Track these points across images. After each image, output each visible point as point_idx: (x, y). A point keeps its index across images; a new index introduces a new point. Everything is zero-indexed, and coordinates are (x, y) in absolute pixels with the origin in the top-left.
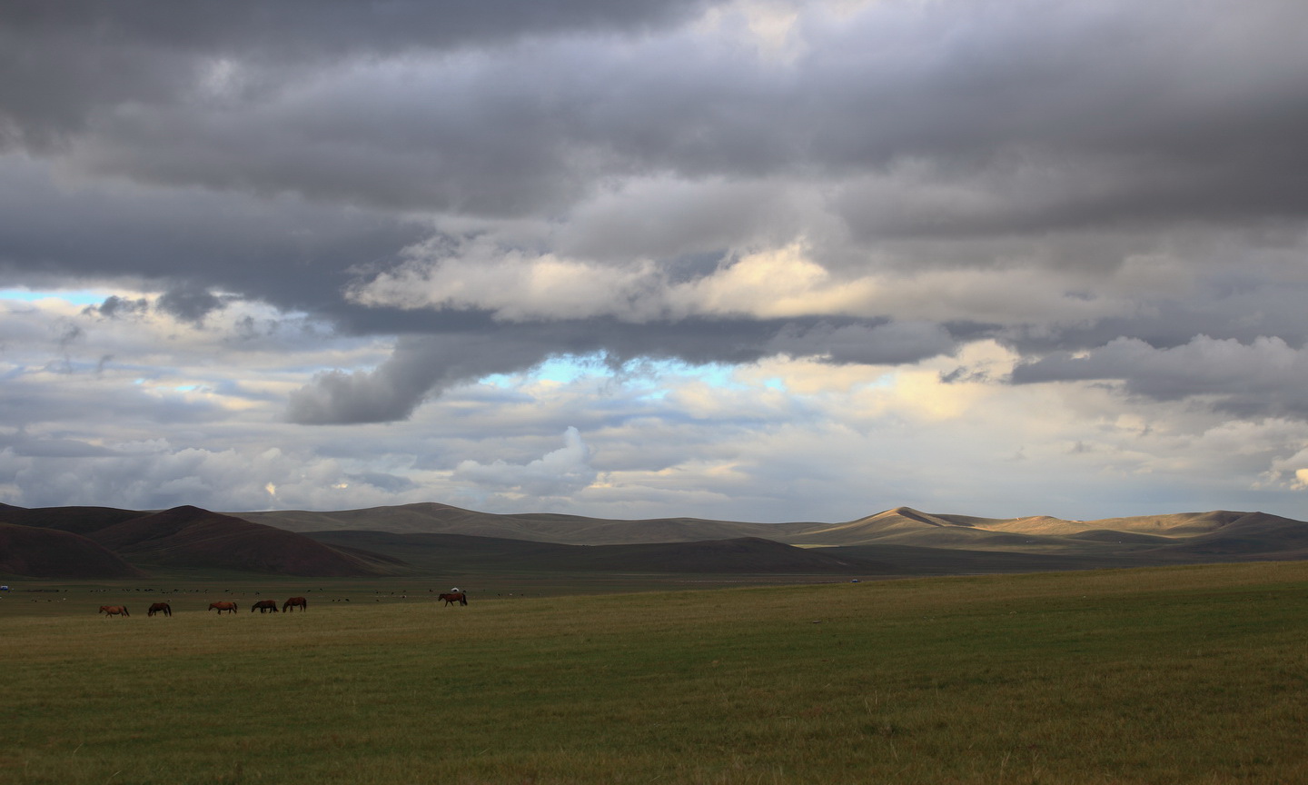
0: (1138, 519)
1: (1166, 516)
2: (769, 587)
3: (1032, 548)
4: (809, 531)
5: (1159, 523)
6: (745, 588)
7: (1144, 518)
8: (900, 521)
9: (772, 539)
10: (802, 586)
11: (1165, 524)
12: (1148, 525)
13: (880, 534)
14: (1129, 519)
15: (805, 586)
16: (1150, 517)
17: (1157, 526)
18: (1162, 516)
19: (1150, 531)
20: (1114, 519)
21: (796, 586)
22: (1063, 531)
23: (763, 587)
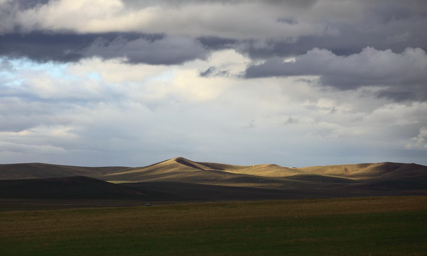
0: (332, 167)
1: (351, 165)
2: (92, 208)
3: (262, 185)
4: (118, 172)
5: (346, 170)
6: (76, 209)
7: (336, 166)
8: (177, 167)
9: (94, 177)
10: (113, 208)
11: (350, 170)
12: (338, 171)
13: (164, 175)
14: (326, 167)
15: (115, 208)
16: (340, 166)
17: (345, 172)
18: (348, 165)
19: (340, 175)
20: (316, 167)
21: (109, 208)
22: (283, 174)
23: (88, 209)
